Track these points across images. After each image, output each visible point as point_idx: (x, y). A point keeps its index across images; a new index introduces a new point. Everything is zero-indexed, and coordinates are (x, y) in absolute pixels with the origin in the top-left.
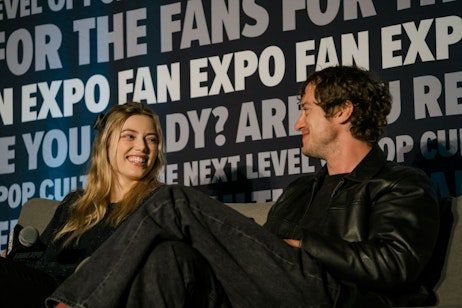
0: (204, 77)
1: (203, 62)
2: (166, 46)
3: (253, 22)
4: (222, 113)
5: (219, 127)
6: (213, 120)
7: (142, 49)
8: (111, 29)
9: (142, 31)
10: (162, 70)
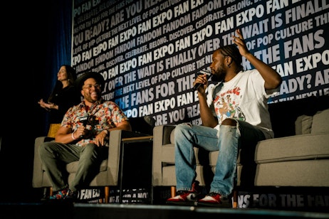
0: (302, 65)
1: (301, 60)
2: (287, 56)
3: (318, 43)
4: (309, 77)
5: (308, 82)
6: (306, 79)
7: (279, 58)
8: (267, 53)
9: (278, 52)
10: (286, 64)
